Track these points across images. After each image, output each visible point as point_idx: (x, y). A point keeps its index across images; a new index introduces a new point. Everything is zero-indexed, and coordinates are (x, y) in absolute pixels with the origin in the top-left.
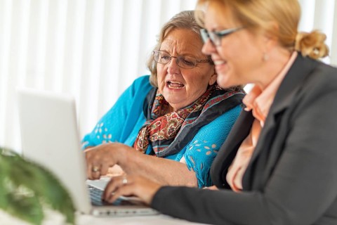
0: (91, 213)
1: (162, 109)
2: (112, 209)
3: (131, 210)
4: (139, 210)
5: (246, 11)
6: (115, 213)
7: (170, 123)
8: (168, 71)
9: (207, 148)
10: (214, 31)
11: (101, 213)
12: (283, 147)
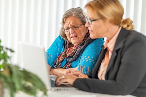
0: (51, 90)
1: (70, 46)
2: (59, 88)
3: (66, 88)
4: (69, 88)
5: (101, 12)
6: (60, 89)
7: (73, 50)
8: (70, 33)
9: (86, 59)
10: (90, 19)
11: (55, 90)
12: (120, 63)
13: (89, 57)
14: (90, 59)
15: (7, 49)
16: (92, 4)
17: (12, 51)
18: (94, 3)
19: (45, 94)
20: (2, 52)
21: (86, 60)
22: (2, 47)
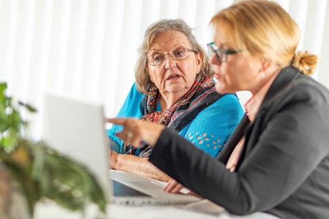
2: (130, 200)
6: (133, 202)
9: (199, 138)
11: (121, 203)
13: (205, 135)
14: (207, 140)
15: (21, 104)
16: (228, 15)
17: (31, 109)
18: (234, 13)
19: (103, 209)
20: (8, 111)
21: (199, 140)
22: (10, 99)
